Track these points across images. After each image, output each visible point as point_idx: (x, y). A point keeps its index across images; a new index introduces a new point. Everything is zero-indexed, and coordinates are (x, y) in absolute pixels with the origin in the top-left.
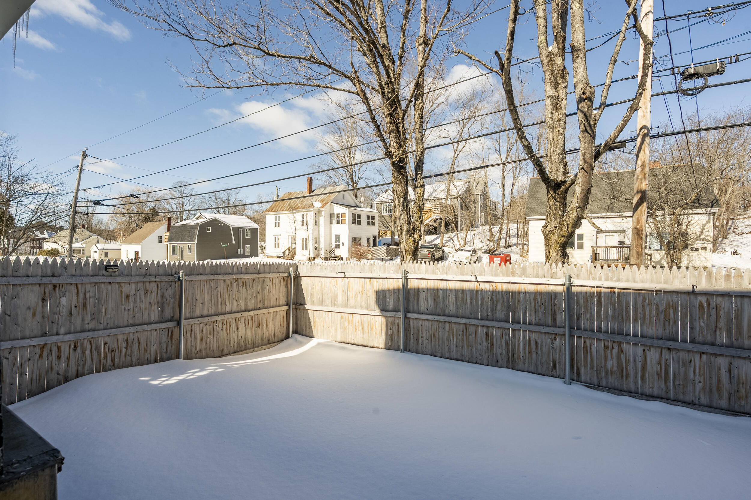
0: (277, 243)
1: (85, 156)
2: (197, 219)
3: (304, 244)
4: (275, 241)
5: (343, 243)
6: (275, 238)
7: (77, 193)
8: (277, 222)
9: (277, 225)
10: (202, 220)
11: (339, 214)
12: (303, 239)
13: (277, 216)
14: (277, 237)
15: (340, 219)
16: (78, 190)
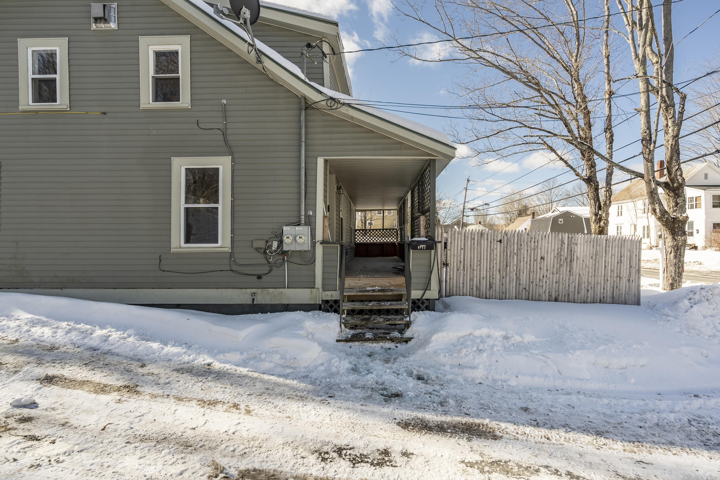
0: (619, 231)
1: (468, 181)
2: (552, 212)
3: (646, 232)
4: (618, 230)
5: (698, 230)
6: (618, 227)
7: (464, 204)
8: (620, 210)
9: (620, 214)
10: (556, 213)
11: (693, 198)
12: (644, 227)
13: (620, 205)
14: (619, 226)
15: (694, 203)
16: (465, 202)
